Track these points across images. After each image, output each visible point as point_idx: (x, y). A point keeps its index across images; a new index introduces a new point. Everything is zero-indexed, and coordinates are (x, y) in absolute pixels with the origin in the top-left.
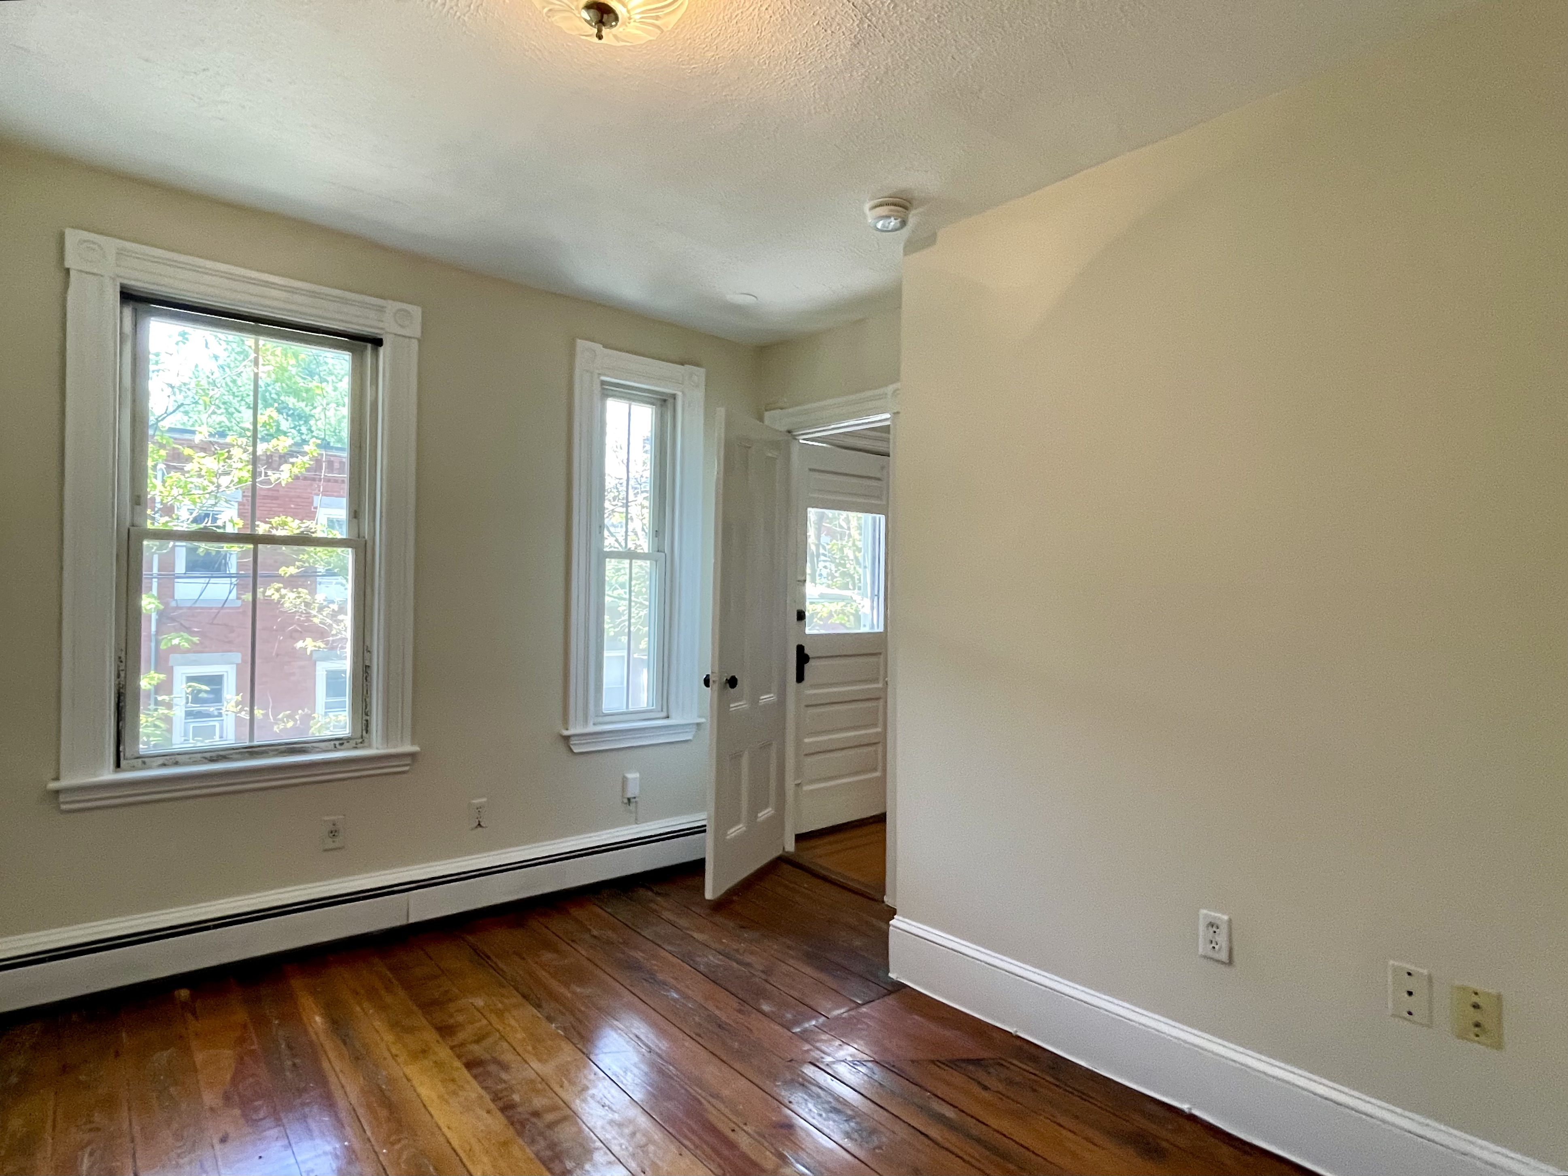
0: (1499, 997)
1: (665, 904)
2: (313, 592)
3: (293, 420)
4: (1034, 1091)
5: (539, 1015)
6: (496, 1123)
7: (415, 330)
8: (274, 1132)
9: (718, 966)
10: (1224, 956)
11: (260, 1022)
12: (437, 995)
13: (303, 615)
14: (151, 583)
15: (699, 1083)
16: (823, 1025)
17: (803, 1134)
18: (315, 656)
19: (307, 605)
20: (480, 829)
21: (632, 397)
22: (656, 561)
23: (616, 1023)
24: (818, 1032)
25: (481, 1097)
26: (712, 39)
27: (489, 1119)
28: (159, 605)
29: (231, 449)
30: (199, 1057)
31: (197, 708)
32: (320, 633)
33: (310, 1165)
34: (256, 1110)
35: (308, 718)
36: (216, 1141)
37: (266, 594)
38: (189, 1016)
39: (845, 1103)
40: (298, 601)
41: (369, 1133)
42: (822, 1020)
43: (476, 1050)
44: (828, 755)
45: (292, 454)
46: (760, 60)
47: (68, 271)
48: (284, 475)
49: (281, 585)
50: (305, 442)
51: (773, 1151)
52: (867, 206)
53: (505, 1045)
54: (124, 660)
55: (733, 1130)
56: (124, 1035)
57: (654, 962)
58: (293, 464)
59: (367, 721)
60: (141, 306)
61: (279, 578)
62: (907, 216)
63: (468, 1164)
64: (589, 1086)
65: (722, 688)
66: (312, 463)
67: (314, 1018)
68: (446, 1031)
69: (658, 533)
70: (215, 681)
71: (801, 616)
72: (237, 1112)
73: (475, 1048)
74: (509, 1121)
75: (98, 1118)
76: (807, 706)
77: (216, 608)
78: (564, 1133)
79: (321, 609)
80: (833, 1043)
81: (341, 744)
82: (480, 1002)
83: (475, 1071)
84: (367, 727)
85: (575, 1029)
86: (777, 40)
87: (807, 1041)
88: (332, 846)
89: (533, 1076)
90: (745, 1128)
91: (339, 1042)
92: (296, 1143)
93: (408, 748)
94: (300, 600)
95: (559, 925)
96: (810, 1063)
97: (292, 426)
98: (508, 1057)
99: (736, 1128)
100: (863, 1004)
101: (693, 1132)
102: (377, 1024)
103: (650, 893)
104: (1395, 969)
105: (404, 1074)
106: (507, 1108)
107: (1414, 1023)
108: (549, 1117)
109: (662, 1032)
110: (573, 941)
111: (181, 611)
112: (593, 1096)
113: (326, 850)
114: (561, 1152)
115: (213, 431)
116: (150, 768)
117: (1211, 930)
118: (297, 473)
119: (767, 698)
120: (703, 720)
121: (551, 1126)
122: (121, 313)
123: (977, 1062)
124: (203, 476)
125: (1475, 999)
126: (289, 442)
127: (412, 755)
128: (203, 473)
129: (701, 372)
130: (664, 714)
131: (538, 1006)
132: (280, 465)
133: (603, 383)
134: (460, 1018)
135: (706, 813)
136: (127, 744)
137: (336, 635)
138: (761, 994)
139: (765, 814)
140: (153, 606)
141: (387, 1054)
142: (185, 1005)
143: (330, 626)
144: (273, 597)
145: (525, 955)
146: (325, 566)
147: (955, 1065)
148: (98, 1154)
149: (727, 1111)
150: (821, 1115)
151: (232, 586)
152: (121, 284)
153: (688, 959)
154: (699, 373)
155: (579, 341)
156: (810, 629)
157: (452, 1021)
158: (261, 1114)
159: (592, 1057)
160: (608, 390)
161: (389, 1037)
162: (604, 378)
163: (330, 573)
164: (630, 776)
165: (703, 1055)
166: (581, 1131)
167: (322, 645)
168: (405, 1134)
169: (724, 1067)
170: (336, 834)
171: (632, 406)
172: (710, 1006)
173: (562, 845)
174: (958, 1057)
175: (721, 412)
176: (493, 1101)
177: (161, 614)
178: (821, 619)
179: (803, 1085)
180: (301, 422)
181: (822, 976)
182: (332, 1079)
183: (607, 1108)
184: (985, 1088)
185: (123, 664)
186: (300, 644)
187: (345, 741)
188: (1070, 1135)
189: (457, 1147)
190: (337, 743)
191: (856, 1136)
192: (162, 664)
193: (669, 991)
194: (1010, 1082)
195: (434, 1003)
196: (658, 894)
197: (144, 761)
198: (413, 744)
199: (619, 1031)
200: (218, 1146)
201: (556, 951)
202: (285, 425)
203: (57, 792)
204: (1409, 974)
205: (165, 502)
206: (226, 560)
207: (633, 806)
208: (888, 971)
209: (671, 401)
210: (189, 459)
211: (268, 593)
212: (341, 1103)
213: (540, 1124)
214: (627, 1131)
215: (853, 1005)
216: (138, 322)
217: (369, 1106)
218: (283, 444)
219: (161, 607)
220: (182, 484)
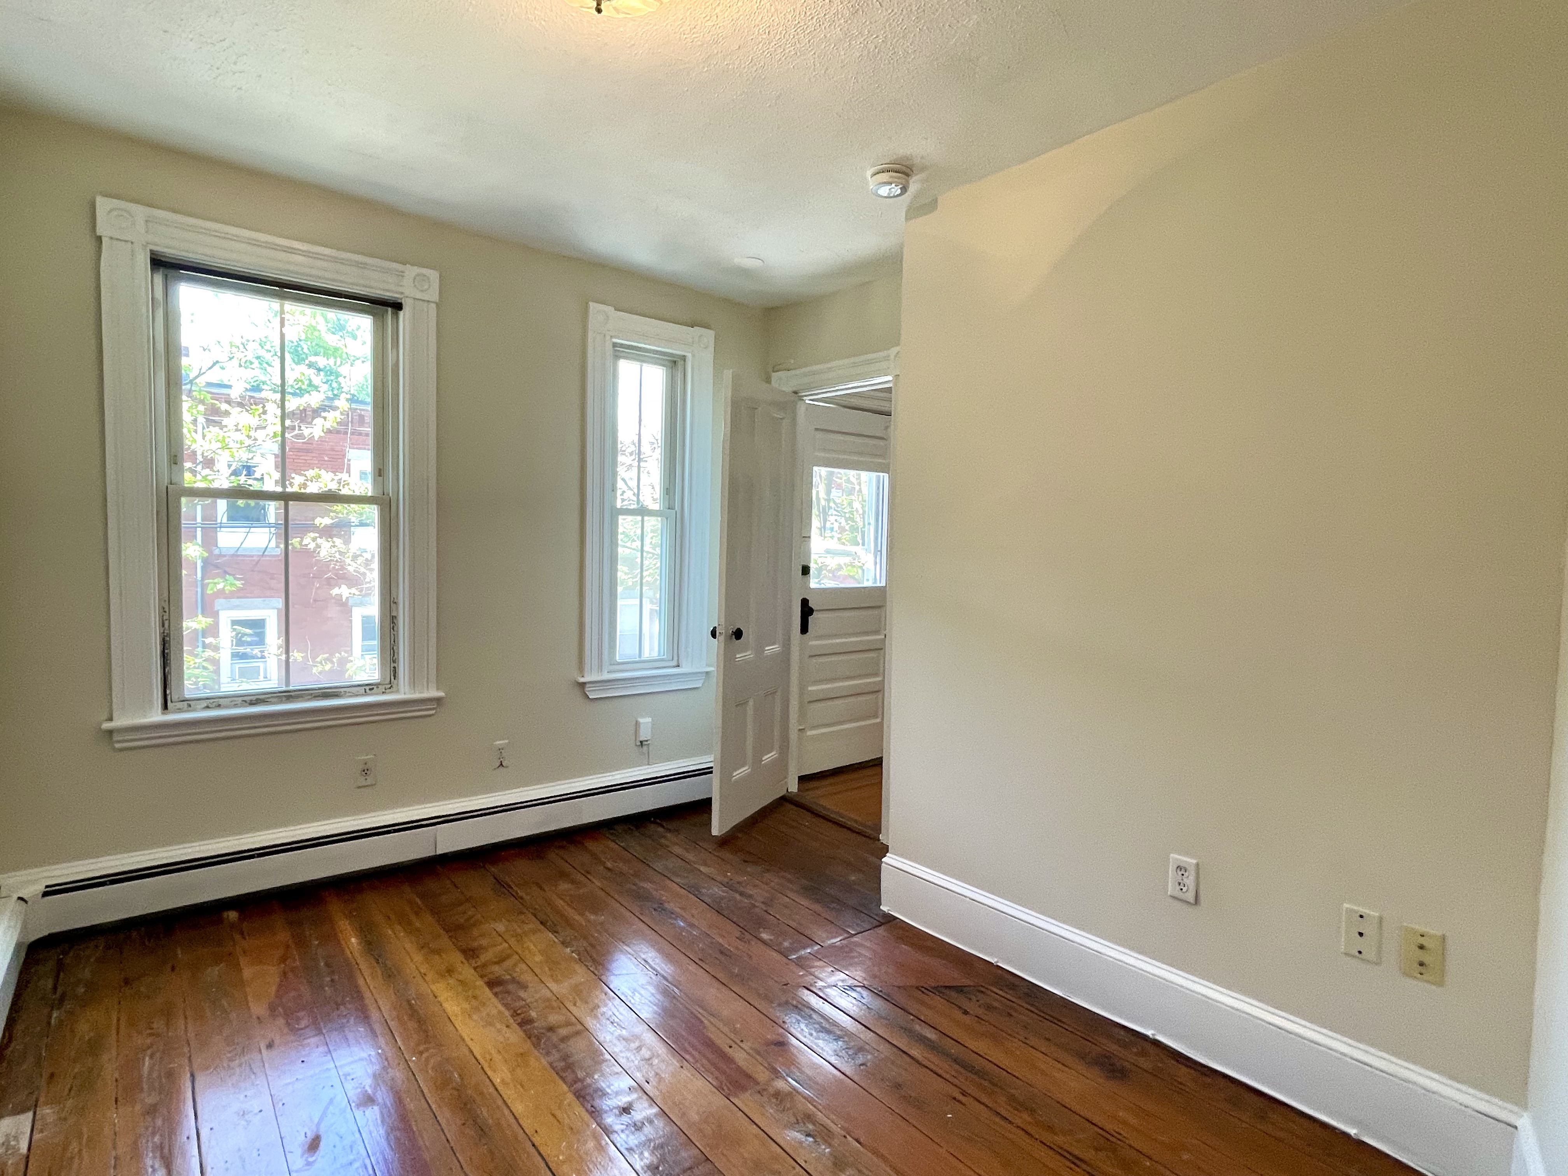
0: (1444, 938)
1: (674, 839)
2: (347, 542)
3: (326, 375)
4: (1010, 1015)
5: (556, 940)
6: (515, 1036)
7: (433, 294)
8: (313, 1040)
9: (722, 898)
10: (1190, 897)
11: (301, 942)
12: (462, 920)
13: (338, 564)
14: (196, 532)
15: (701, 1004)
16: (817, 952)
17: (795, 1051)
18: (351, 602)
19: (341, 553)
20: (501, 769)
21: (641, 358)
22: (667, 519)
23: (625, 947)
24: (812, 959)
25: (500, 1012)
26: (712, 9)
27: (508, 1033)
28: (204, 552)
29: (266, 404)
30: (248, 972)
31: (241, 649)
32: (352, 581)
33: (347, 1069)
34: (298, 1020)
35: (343, 662)
36: (263, 1046)
37: (303, 544)
38: (237, 937)
39: (835, 1024)
40: (334, 550)
41: (400, 1043)
42: (817, 947)
43: (497, 970)
44: (830, 703)
45: (324, 408)
46: (759, 29)
47: (99, 239)
48: (316, 430)
49: (317, 535)
50: (336, 396)
51: (766, 1065)
52: (869, 173)
53: (524, 966)
54: (167, 610)
55: (730, 1047)
56: (179, 952)
57: (662, 893)
58: (325, 418)
59: (394, 667)
60: (172, 273)
61: (315, 528)
62: (908, 182)
63: (489, 1073)
64: (600, 1004)
65: (728, 639)
66: (342, 417)
67: (350, 940)
68: (470, 953)
69: (669, 490)
70: (258, 625)
71: (806, 570)
72: (281, 1021)
73: (496, 969)
74: (526, 1035)
75: (159, 1025)
76: (811, 656)
77: (259, 556)
78: (576, 1047)
79: (355, 557)
80: (826, 969)
81: (371, 689)
82: (500, 927)
83: (496, 990)
84: (395, 672)
85: (588, 954)
86: (776, 10)
87: (802, 967)
88: (364, 783)
89: (549, 994)
90: (741, 1044)
91: (373, 962)
92: (335, 1050)
93: (433, 693)
94: (336, 549)
95: (577, 857)
96: (804, 987)
97: (324, 381)
98: (527, 977)
99: (734, 1045)
100: (856, 934)
101: (693, 1046)
102: (408, 946)
103: (660, 829)
104: (1350, 911)
105: (432, 991)
106: (525, 1023)
107: (1362, 960)
108: (563, 1032)
109: (668, 958)
110: (588, 873)
111: (225, 559)
112: (603, 1014)
113: (359, 787)
114: (573, 1064)
115: (248, 387)
116: (195, 710)
117: (1180, 873)
118: (329, 427)
119: (772, 649)
120: (712, 669)
121: (564, 1039)
122: (152, 277)
123: (959, 989)
124: (240, 430)
125: (1422, 941)
126: (322, 396)
127: (438, 700)
128: (240, 427)
129: (710, 334)
130: (674, 663)
131: (555, 932)
132: (313, 419)
133: (615, 345)
134: (484, 942)
135: (713, 755)
136: (173, 687)
137: (369, 583)
138: (761, 923)
139: (767, 758)
140: (198, 554)
141: (416, 973)
142: (232, 926)
143: (364, 574)
144: (309, 547)
145: (544, 886)
146: (358, 518)
147: (939, 991)
148: (158, 1055)
149: (726, 1029)
150: (811, 1035)
151: (271, 535)
152: (151, 250)
153: (694, 890)
154: (709, 336)
155: (591, 304)
156: (813, 584)
157: (475, 944)
158: (303, 1023)
159: (603, 978)
160: (620, 351)
161: (418, 957)
162: (615, 340)
163: (362, 524)
164: (641, 720)
165: (707, 978)
166: (591, 1044)
167: (357, 593)
168: (432, 1045)
169: (724, 989)
170: (368, 773)
171: (643, 367)
172: (713, 932)
173: (577, 784)
174: (941, 984)
175: (728, 374)
176: (512, 1016)
177: (205, 561)
178: (829, 571)
179: (796, 1007)
180: (332, 378)
181: (817, 907)
182: (367, 994)
183: (615, 1024)
184: (966, 1013)
185: (167, 614)
186: (335, 591)
187: (375, 687)
188: (1041, 1056)
189: (479, 1057)
190: (367, 688)
191: (843, 1053)
192: (208, 609)
193: (675, 919)
194: (989, 1008)
195: (460, 927)
196: (669, 830)
197: (189, 703)
198: (438, 689)
199: (629, 956)
200: (264, 1051)
201: (573, 882)
202: (316, 381)
203: (110, 732)
204: (1361, 916)
205: (205, 454)
206: (265, 510)
207: (645, 748)
208: (879, 904)
209: (681, 363)
210: (227, 413)
211: (305, 542)
212: (375, 1015)
213: (555, 1039)
214: (633, 1045)
215: (846, 935)
216: (169, 287)
217: (399, 1018)
218: (314, 400)
219: (206, 555)
220: (220, 438)
